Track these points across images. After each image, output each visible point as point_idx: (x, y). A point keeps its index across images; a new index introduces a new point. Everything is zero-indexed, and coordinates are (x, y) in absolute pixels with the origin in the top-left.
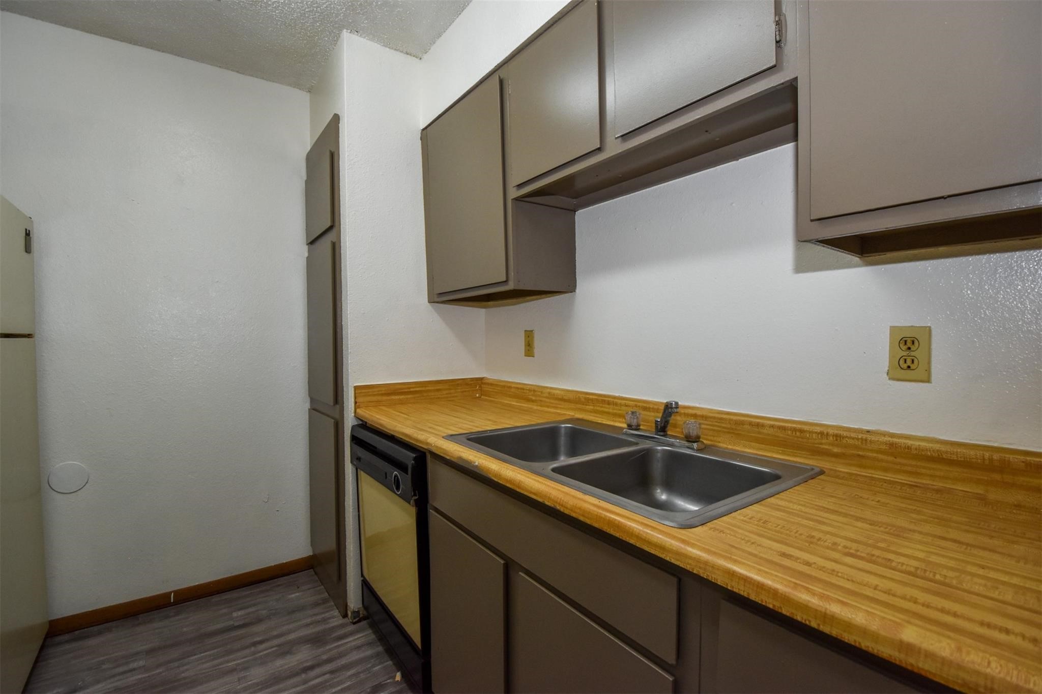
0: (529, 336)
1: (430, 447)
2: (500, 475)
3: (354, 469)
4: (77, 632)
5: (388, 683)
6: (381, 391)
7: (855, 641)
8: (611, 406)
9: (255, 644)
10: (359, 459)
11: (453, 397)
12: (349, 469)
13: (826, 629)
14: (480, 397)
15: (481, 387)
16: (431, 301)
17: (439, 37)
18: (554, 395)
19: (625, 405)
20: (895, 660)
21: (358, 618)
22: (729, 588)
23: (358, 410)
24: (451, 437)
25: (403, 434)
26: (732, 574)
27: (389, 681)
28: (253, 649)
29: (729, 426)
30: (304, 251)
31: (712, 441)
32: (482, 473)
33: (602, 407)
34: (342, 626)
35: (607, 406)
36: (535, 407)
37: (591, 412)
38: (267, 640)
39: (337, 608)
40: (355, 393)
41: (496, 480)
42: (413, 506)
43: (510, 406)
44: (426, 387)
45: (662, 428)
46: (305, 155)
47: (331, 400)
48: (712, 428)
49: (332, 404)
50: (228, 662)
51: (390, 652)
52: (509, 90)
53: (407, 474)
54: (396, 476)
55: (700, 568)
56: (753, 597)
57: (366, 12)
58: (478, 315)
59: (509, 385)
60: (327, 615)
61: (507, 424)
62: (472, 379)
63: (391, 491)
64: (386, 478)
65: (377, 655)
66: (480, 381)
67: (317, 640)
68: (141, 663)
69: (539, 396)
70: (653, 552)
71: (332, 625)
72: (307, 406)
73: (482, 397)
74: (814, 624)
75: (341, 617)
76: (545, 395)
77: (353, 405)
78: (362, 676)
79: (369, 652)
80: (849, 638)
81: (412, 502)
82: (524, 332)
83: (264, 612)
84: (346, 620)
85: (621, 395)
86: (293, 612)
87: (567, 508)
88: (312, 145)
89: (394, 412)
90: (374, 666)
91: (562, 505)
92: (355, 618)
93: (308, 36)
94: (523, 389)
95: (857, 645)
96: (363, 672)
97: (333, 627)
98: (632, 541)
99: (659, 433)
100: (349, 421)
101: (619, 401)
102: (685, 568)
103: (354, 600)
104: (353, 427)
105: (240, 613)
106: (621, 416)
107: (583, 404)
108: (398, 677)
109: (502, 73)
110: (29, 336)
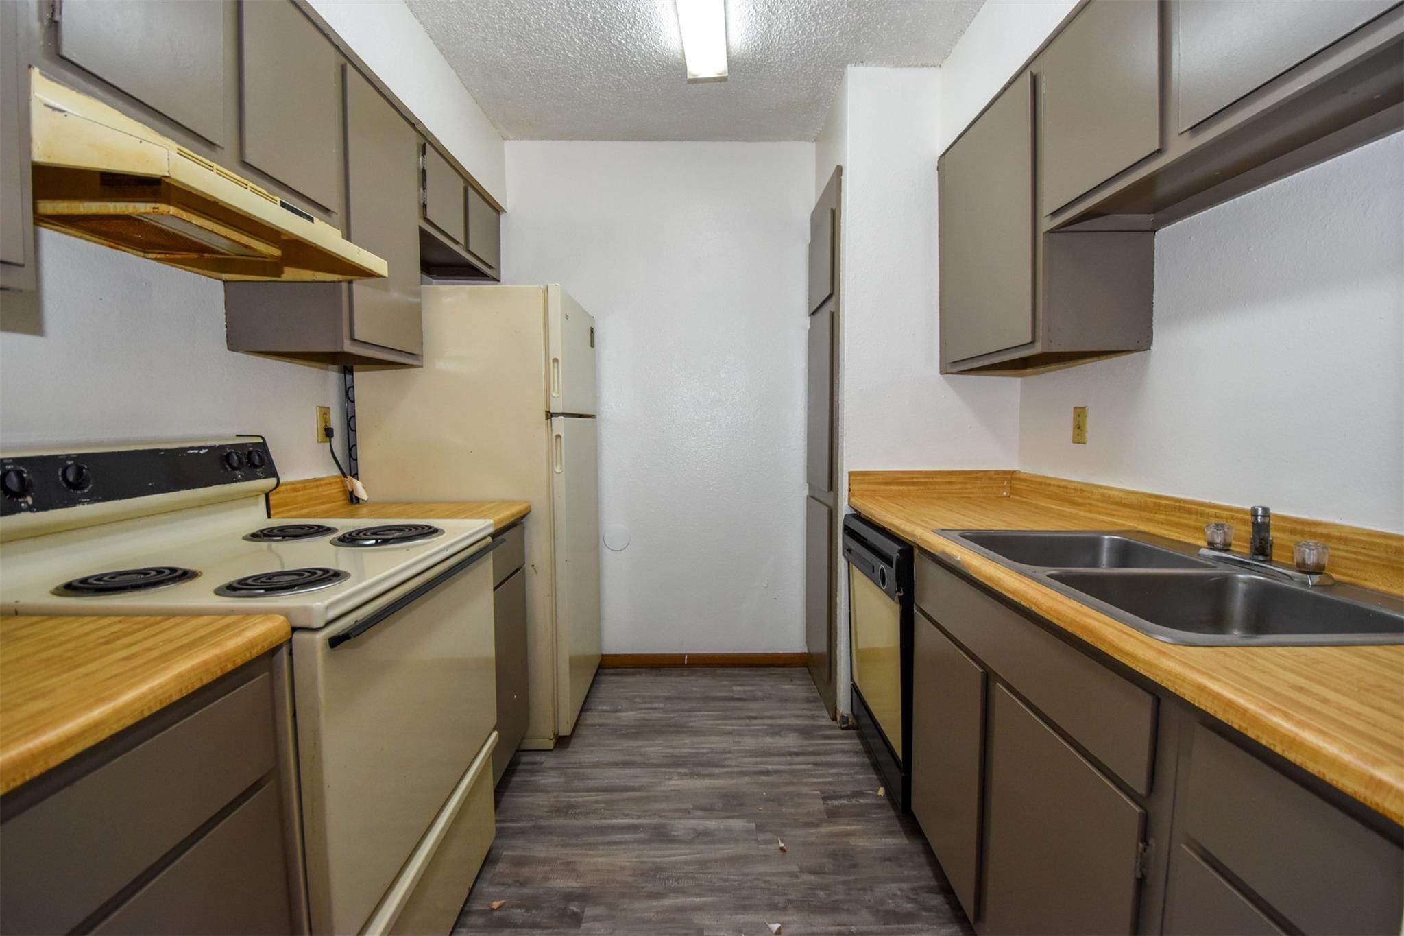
0: (1080, 414)
1: (916, 540)
2: (980, 572)
3: (847, 564)
4: (619, 669)
5: (869, 794)
6: (879, 479)
7: (1319, 772)
8: (1193, 517)
9: (750, 718)
10: (849, 550)
11: (969, 493)
12: (842, 563)
13: (1291, 756)
14: (1009, 497)
15: (1011, 483)
16: (943, 372)
17: (961, 35)
18: (1109, 497)
19: (1216, 515)
20: (1360, 797)
21: (846, 725)
22: (1197, 704)
23: (852, 499)
24: (943, 532)
25: (891, 524)
26: (1202, 689)
27: (871, 792)
28: (747, 721)
29: (1384, 555)
30: (806, 322)
31: (1351, 576)
32: (963, 569)
33: (1179, 517)
34: (830, 727)
35: (1187, 516)
36: (1082, 513)
37: (1162, 523)
38: (761, 718)
39: (827, 710)
40: (849, 480)
41: (976, 576)
42: (897, 603)
43: (1047, 509)
44: (933, 478)
45: (1262, 548)
46: (810, 215)
47: (825, 486)
48: (1354, 556)
49: (826, 490)
50: (726, 725)
51: (876, 766)
52: (1044, 89)
53: (892, 567)
54: (882, 569)
55: (1169, 680)
56: (1219, 716)
57: (871, 38)
58: (1011, 387)
59: (1048, 481)
60: (817, 713)
61: (1023, 526)
62: (997, 472)
63: (877, 585)
64: (873, 571)
65: (862, 765)
66: (1011, 475)
67: (805, 732)
68: (661, 705)
69: (1089, 498)
70: (1123, 661)
71: (820, 723)
72: (806, 492)
73: (1012, 496)
74: (1278, 750)
75: (830, 719)
76: (1095, 497)
77: (847, 491)
78: (844, 778)
79: (855, 760)
80: (1313, 768)
81: (896, 598)
82: (1073, 409)
83: (760, 693)
84: (834, 723)
85: (1213, 502)
86: (786, 701)
87: (1041, 609)
88: (818, 200)
89: (892, 504)
90: (857, 773)
91: (1038, 607)
92: (843, 724)
93: (812, 85)
94: (1067, 488)
95: (1322, 776)
96: (845, 774)
97: (821, 726)
98: (1103, 648)
99: (1256, 557)
100: (844, 509)
101: (1207, 510)
102: (1154, 680)
103: (844, 704)
104: (846, 516)
105: (739, 688)
106: (1200, 530)
107: (1152, 512)
108: (881, 791)
109: (1034, 68)
110: (593, 416)
